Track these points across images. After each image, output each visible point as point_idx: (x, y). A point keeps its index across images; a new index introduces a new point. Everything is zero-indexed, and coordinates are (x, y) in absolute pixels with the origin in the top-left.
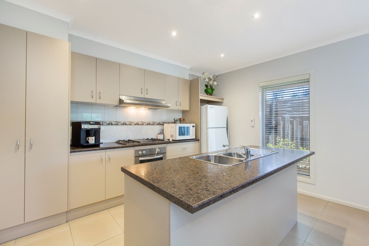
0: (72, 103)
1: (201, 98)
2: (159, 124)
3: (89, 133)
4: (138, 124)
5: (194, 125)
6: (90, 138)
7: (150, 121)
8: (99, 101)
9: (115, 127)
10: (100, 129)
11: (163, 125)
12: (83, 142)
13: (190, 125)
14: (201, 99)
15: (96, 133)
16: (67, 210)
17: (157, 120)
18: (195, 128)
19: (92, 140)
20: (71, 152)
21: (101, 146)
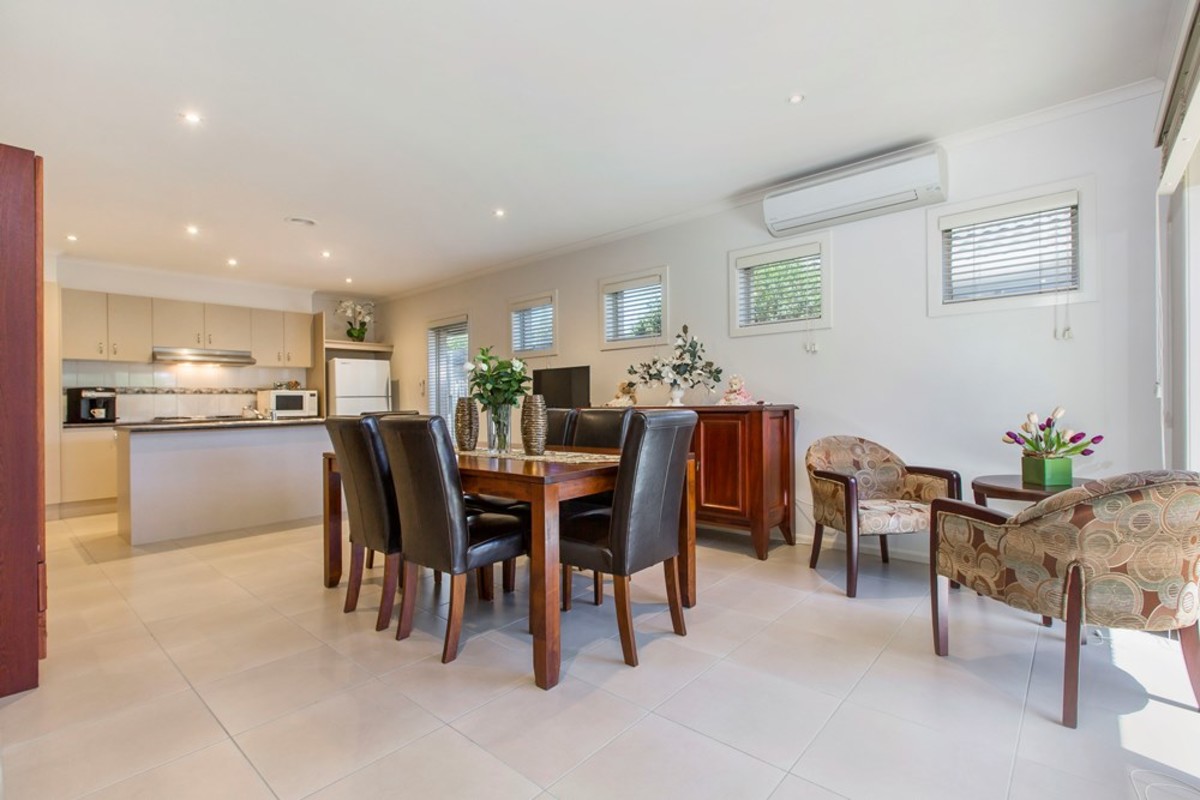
0: (64, 360)
1: (326, 345)
2: (249, 392)
3: (94, 403)
4: (201, 392)
5: (315, 392)
6: (96, 410)
7: (228, 386)
8: (113, 358)
9: (150, 396)
10: (114, 398)
11: (256, 393)
12: (84, 415)
13: (306, 394)
14: (327, 349)
15: (109, 404)
16: (59, 502)
17: (245, 385)
18: (316, 398)
19: (100, 413)
20: (65, 427)
21: (118, 421)
